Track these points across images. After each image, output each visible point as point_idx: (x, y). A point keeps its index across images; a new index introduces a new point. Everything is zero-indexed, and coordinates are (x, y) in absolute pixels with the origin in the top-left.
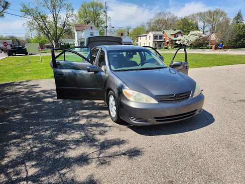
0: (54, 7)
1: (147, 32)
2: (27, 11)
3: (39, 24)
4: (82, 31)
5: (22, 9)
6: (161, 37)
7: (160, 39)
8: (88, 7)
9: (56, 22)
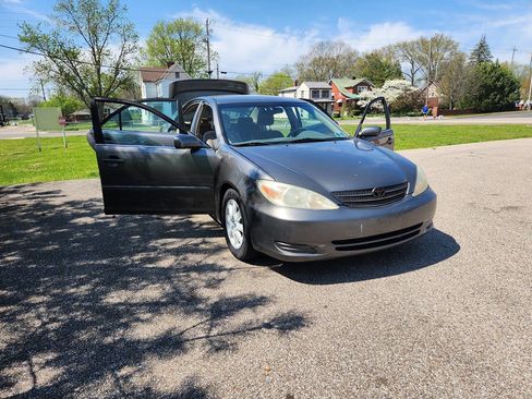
0: (94, 32)
1: (297, 84)
2: (33, 41)
3: (61, 68)
4: (156, 82)
5: (23, 35)
6: (326, 92)
7: (324, 96)
8: (170, 31)
9: (98, 63)
